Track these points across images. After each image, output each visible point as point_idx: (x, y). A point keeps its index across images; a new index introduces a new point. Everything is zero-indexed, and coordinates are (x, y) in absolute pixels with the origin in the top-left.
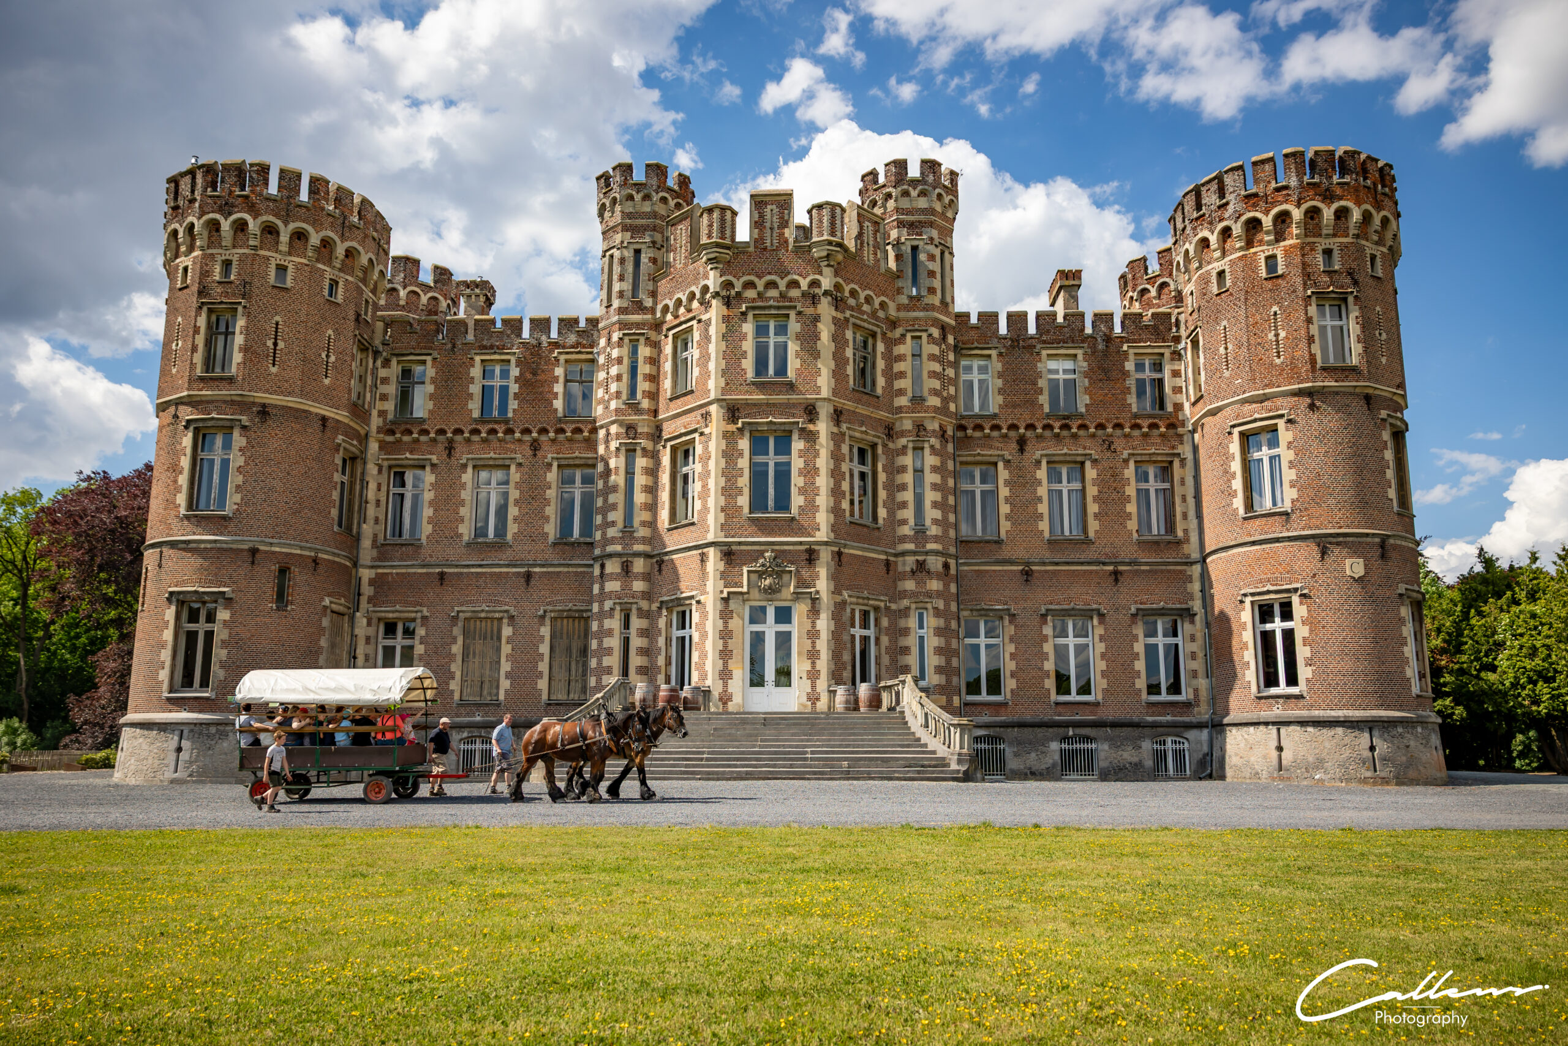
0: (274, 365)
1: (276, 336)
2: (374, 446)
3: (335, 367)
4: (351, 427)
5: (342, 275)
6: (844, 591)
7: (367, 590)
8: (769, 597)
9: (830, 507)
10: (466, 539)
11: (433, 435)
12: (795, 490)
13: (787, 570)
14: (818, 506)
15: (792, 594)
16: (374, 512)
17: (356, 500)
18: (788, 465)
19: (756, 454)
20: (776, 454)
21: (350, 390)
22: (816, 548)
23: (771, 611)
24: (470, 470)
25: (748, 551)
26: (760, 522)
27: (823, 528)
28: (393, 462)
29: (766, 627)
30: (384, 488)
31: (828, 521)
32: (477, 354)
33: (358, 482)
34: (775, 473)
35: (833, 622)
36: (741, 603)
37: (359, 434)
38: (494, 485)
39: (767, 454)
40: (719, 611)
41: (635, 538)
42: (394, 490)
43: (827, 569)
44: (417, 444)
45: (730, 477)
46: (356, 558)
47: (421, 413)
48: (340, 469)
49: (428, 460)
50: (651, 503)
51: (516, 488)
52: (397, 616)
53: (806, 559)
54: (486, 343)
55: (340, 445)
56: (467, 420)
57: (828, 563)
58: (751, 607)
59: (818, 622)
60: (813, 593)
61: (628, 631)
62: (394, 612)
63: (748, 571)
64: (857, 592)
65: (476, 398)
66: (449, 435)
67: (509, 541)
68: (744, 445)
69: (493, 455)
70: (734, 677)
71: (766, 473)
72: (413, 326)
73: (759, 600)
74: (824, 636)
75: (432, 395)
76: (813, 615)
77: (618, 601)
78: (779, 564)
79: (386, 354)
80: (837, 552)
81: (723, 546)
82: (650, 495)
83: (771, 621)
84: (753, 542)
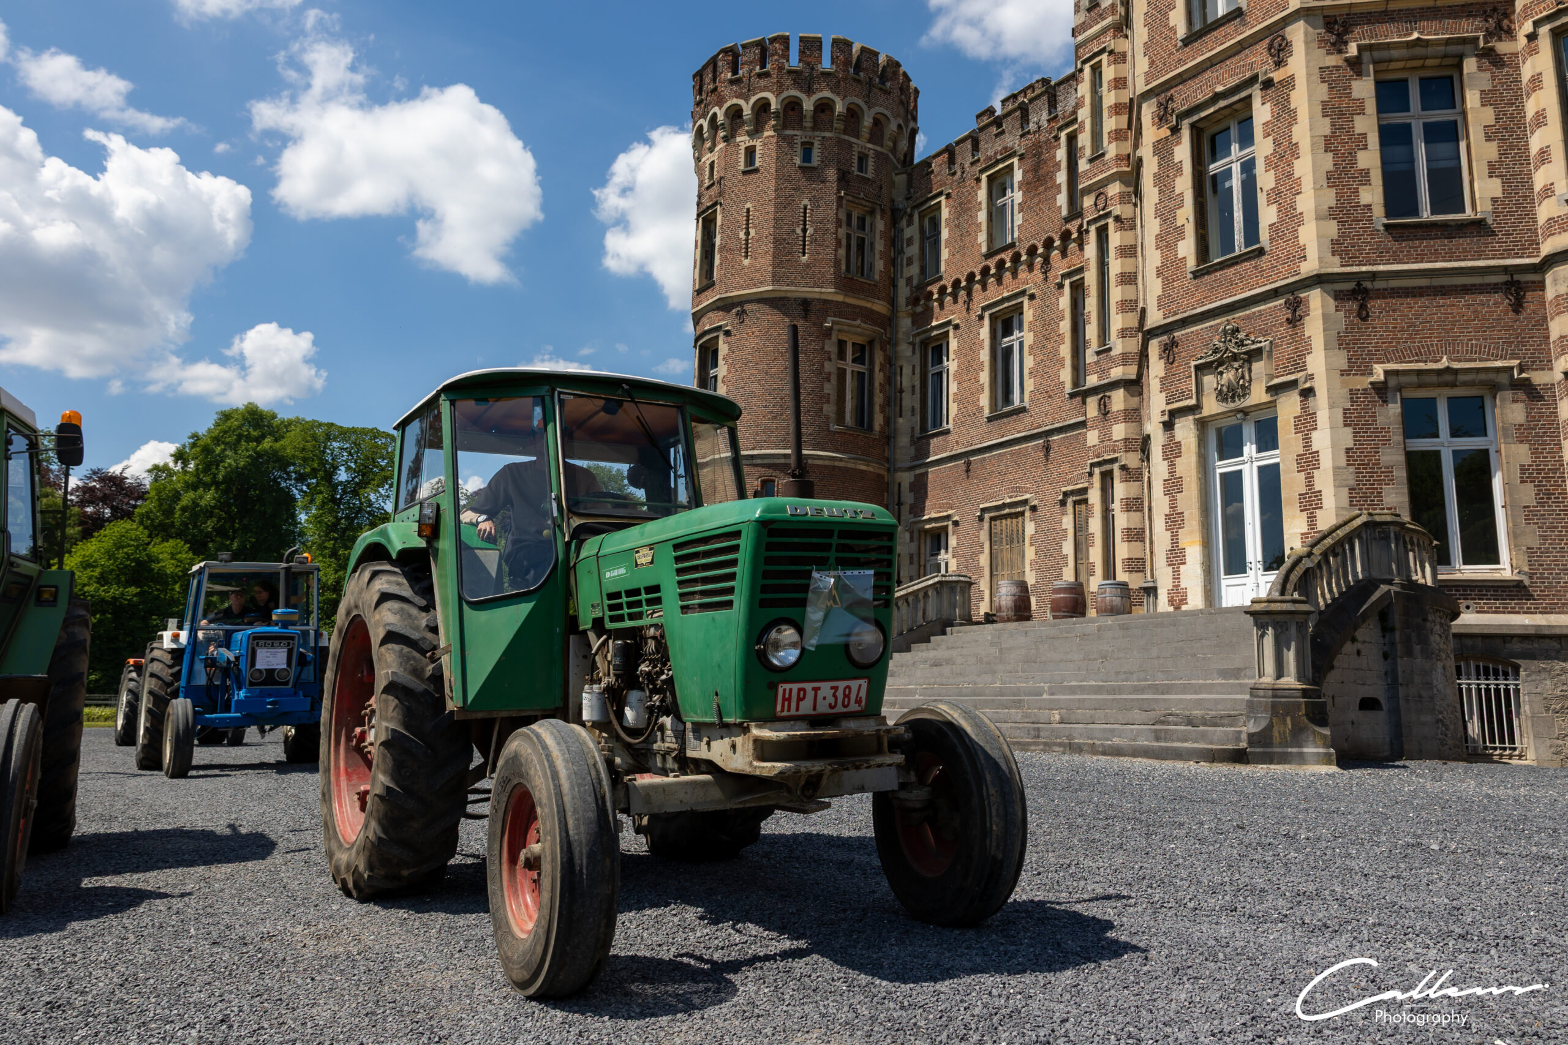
0: (746, 257)
1: (748, 224)
2: (905, 323)
3: (814, 240)
4: (848, 305)
5: (817, 133)
6: (1376, 366)
7: (908, 498)
8: (1232, 406)
9: (1326, 207)
10: (986, 412)
11: (949, 290)
12: (1262, 199)
13: (1254, 350)
14: (1301, 214)
15: (1267, 392)
16: (910, 401)
17: (877, 390)
18: (1253, 159)
19: (1214, 160)
20: (1241, 149)
21: (837, 263)
22: (1302, 295)
23: (1249, 431)
24: (987, 321)
25: (1197, 333)
26: (1213, 276)
27: (1312, 253)
28: (923, 336)
29: (1243, 463)
30: (918, 370)
31: (1319, 237)
32: (982, 171)
33: (877, 369)
34: (1243, 183)
35: (1349, 430)
36: (1192, 426)
37: (872, 311)
38: (1016, 334)
39: (1229, 154)
40: (1161, 448)
41: (1112, 360)
42: (932, 370)
43: (1324, 330)
44: (942, 306)
45: (1165, 215)
46: (888, 460)
47: (943, 268)
48: (834, 356)
49: (949, 323)
50: (1134, 298)
51: (1030, 330)
52: (933, 525)
53: (1288, 319)
54: (990, 153)
55: (831, 329)
56: (978, 258)
57: (1326, 317)
58: (1219, 430)
59: (1315, 435)
60: (1303, 379)
61: (1114, 506)
62: (930, 520)
63: (1197, 367)
64: (1417, 361)
65: (984, 227)
66: (963, 284)
67: (1026, 404)
68: (1183, 152)
69: (1006, 294)
70: (1188, 559)
71: (1231, 187)
72: (930, 165)
73: (1219, 414)
74: (1326, 461)
75: (947, 241)
76: (1306, 423)
77: (1096, 460)
78: (1242, 341)
79: (909, 210)
80: (1353, 291)
81: (1162, 334)
82: (1134, 287)
83: (1250, 449)
84: (1202, 313)
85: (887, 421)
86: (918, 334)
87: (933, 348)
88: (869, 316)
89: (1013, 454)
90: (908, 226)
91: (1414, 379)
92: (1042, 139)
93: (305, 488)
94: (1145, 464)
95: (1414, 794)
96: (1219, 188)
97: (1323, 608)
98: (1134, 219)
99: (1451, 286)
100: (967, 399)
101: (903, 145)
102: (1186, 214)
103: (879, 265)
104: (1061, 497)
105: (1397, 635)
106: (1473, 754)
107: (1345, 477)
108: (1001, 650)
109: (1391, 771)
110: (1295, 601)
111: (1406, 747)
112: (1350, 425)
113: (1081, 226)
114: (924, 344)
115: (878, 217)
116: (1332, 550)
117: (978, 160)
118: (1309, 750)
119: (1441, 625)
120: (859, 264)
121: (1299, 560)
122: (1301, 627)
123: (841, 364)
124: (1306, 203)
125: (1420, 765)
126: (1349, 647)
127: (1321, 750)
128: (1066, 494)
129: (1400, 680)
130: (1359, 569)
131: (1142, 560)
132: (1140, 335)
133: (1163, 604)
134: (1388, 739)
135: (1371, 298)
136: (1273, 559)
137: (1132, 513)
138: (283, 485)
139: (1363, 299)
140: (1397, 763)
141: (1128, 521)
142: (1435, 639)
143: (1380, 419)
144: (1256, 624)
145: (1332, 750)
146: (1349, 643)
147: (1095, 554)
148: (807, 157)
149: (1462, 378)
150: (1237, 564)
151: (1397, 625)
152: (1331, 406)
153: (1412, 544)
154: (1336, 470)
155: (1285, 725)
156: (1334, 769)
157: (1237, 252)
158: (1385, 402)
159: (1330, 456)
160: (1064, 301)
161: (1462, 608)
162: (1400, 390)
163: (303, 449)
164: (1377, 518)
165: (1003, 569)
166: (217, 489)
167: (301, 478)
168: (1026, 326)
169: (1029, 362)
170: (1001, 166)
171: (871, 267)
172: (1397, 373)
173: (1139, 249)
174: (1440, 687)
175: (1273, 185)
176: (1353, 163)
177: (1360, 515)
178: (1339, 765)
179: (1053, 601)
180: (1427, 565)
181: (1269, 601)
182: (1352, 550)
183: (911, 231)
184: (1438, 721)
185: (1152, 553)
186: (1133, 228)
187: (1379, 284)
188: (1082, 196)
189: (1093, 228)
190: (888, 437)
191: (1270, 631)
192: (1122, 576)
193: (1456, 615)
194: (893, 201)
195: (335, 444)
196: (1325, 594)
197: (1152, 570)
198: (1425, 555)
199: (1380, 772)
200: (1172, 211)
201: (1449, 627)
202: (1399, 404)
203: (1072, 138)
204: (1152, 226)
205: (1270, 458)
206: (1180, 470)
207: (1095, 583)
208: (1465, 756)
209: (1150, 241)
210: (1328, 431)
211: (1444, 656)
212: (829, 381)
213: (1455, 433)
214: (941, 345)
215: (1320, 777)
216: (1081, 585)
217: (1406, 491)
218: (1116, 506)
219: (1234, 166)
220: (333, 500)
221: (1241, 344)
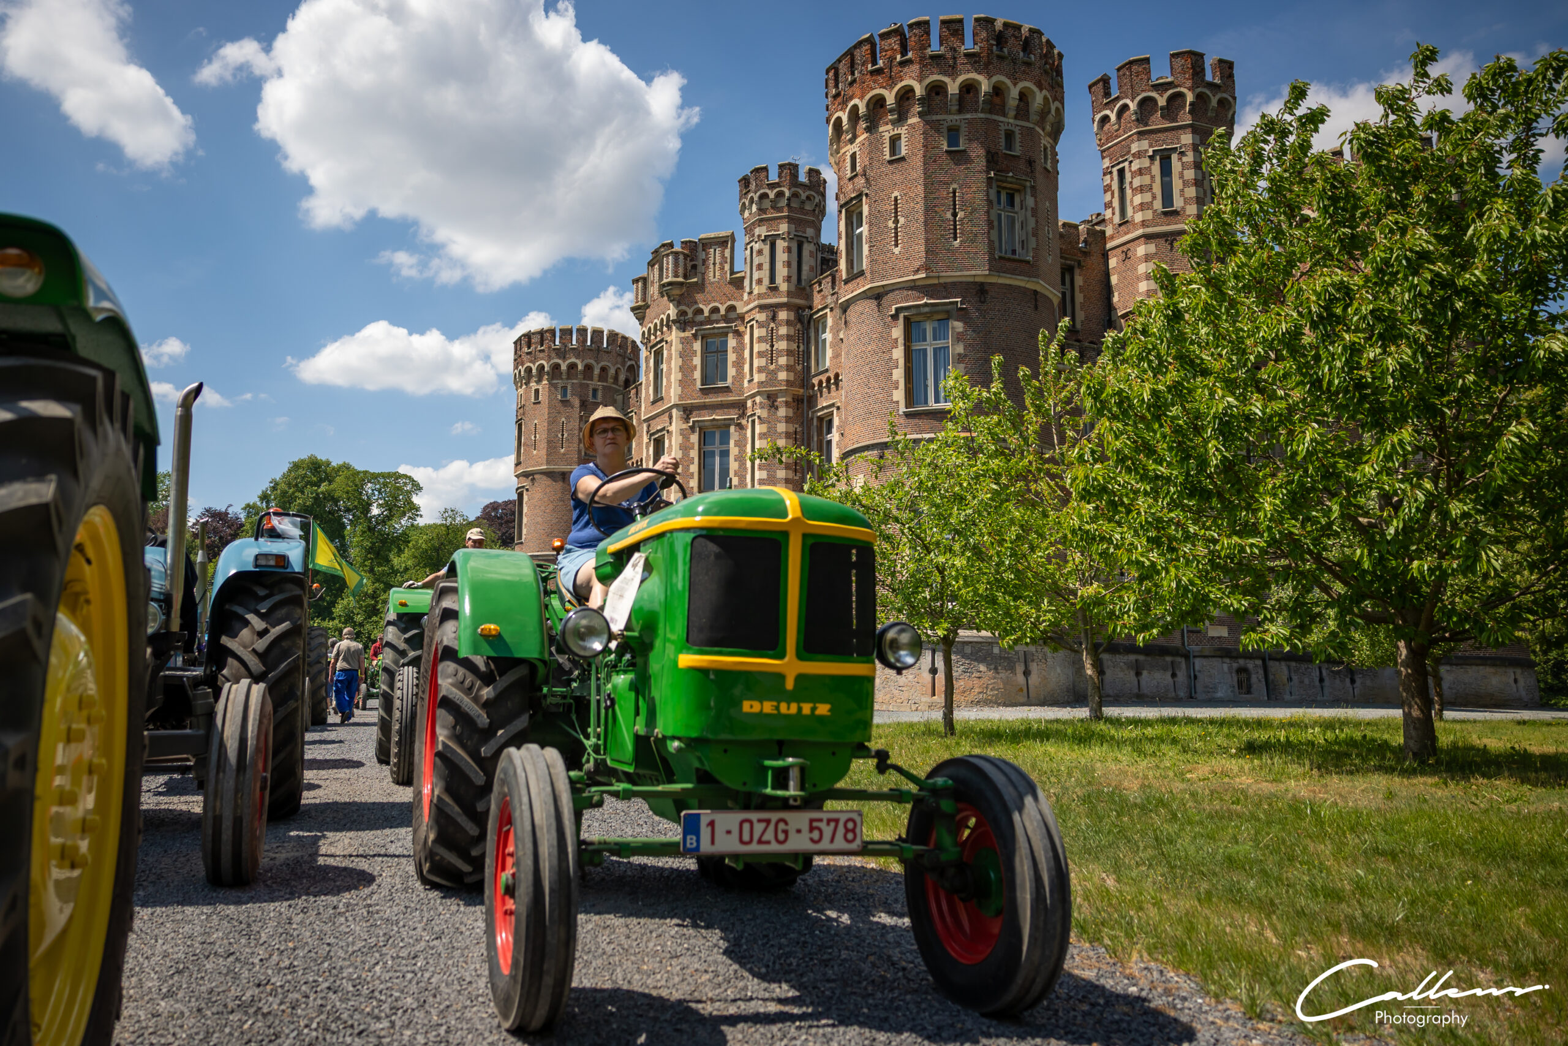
0: (534, 450)
1: (535, 432)
3: (567, 440)
5: (569, 382)
148: (564, 394)
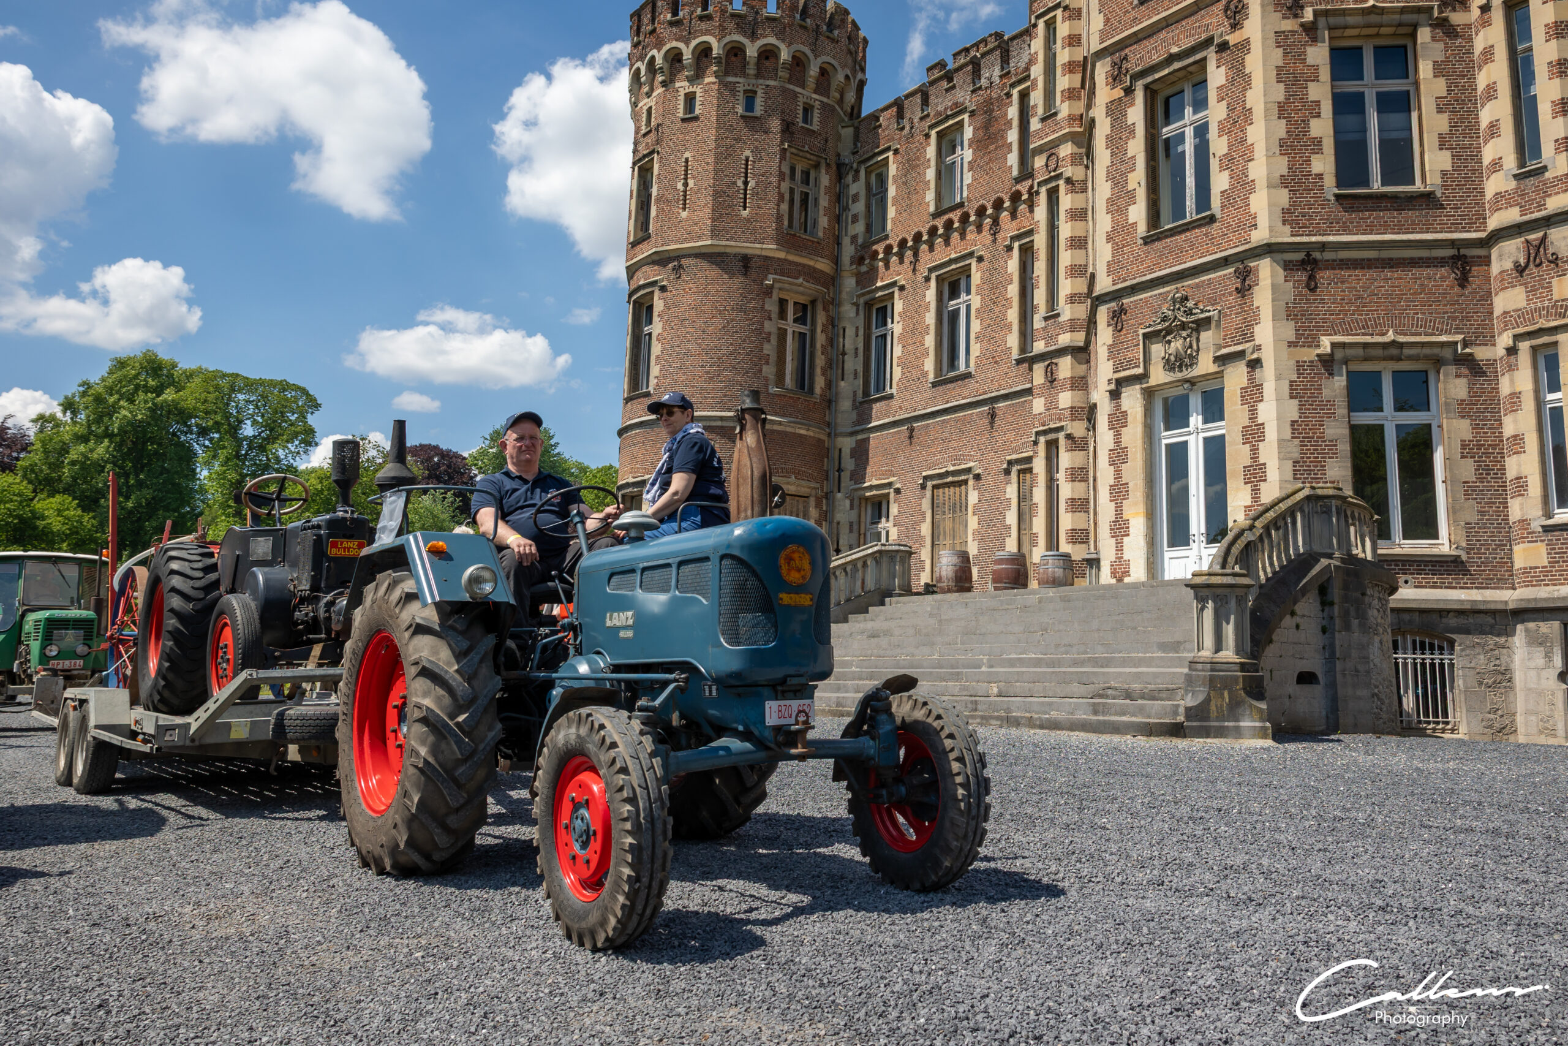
0: (685, 209)
1: (686, 175)
2: (849, 283)
3: (756, 194)
4: (790, 263)
5: (761, 81)
6: (1323, 338)
7: (849, 464)
8: (1179, 375)
9: (1278, 175)
10: (931, 377)
11: (895, 250)
12: (1214, 164)
13: (1202, 319)
14: (1253, 181)
15: (1214, 362)
16: (852, 364)
17: (818, 352)
18: (1207, 123)
19: (1167, 124)
20: (1195, 113)
21: (779, 218)
22: (1252, 265)
23: (1195, 401)
24: (933, 283)
25: (1146, 300)
26: (1163, 242)
27: (1263, 221)
28: (867, 297)
29: (1189, 434)
30: (861, 332)
31: (1271, 205)
32: (931, 127)
33: (819, 329)
34: (1195, 147)
35: (1295, 402)
36: (1139, 396)
37: (815, 269)
38: (964, 297)
39: (1183, 118)
40: (1107, 417)
41: (1061, 326)
42: (876, 332)
43: (1273, 300)
44: (887, 266)
45: (1118, 178)
46: (829, 425)
47: (889, 226)
48: (774, 316)
49: (894, 284)
50: (1084, 263)
51: (977, 294)
52: (875, 492)
53: (1237, 289)
54: (940, 108)
55: (772, 287)
56: (926, 217)
57: (1274, 287)
58: (1165, 400)
59: (1261, 407)
60: (1250, 350)
61: (1058, 476)
62: (871, 488)
63: (1144, 334)
64: (1363, 334)
65: (932, 185)
66: (910, 244)
67: (972, 369)
68: (1136, 114)
69: (953, 256)
70: (1132, 530)
71: (1184, 152)
72: (878, 119)
73: (1166, 384)
74: (1272, 433)
75: (894, 198)
76: (1252, 394)
77: (1041, 428)
78: (1191, 310)
79: (855, 165)
80: (1303, 262)
81: (1111, 300)
82: (1083, 251)
83: (1196, 420)
84: (1152, 281)
85: (829, 384)
86: (863, 295)
87: (878, 310)
88: (812, 274)
89: (957, 420)
90: (854, 181)
91: (1360, 352)
92: (994, 95)
93: (207, 443)
94: (1091, 433)
95: (1346, 768)
96: (1172, 152)
97: (1263, 582)
98: (1085, 182)
99: (1399, 259)
100: (911, 364)
101: (851, 97)
102: (1138, 178)
103: (823, 221)
104: (1005, 466)
105: (1336, 608)
106: (1407, 728)
107: (1289, 449)
108: (940, 621)
109: (1326, 745)
110: (1235, 575)
111: (1341, 721)
112: (1296, 397)
113: (1032, 187)
114: (868, 305)
115: (823, 171)
116: (1274, 524)
117: (928, 115)
118: (1245, 724)
119: (1380, 599)
120: (803, 220)
121: (1241, 533)
122: (1241, 600)
123: (782, 324)
124: (1258, 170)
125: (1354, 739)
126: (1288, 621)
127: (1257, 724)
128: (1010, 463)
129: (1338, 655)
130: (1300, 543)
131: (1085, 532)
132: (1089, 301)
133: (1106, 576)
134: (1324, 713)
135: (1320, 269)
136: (1216, 531)
137: (1077, 483)
138: (183, 438)
139: (1312, 270)
140: (1332, 737)
141: (1073, 491)
142: (1373, 613)
143: (1326, 393)
144: (1196, 597)
145: (1268, 724)
146: (1288, 617)
147: (1039, 525)
148: (750, 106)
149: (1407, 351)
150: (1180, 536)
151: (1336, 600)
152: (1278, 378)
153: (1353, 518)
154: (1281, 442)
155: (1223, 699)
156: (1269, 743)
157: (1188, 219)
158: (1331, 374)
159: (1275, 428)
160: (1013, 265)
161: (1401, 582)
162: (1346, 363)
163: (205, 401)
164: (1320, 492)
165: (945, 539)
166: (111, 442)
167: (203, 432)
168: (973, 289)
169: (976, 326)
170: (951, 122)
171: (815, 223)
172: (1343, 345)
173: (1090, 213)
174: (1377, 661)
175: (1225, 151)
176: (1306, 131)
177: (1303, 488)
178: (1274, 739)
179: (994, 572)
180: (1367, 539)
181: (1210, 574)
182: (1294, 523)
183: (857, 187)
184: (1374, 695)
185: (1095, 524)
186: (1084, 190)
187: (1329, 255)
188: (1033, 157)
189: (1043, 190)
190: (830, 401)
191: (1210, 605)
192: (1065, 547)
193: (1394, 590)
194: (839, 155)
195: (241, 397)
196: (1266, 567)
197: (1095, 541)
198: (1366, 530)
199: (1315, 746)
200: (1124, 175)
201: (1387, 601)
202: (1345, 377)
203: (1024, 96)
204: (1103, 190)
205: (1216, 429)
206: (1125, 440)
207: (1037, 554)
208: (1399, 730)
209: (1101, 205)
210: (1274, 402)
211: (1381, 630)
212: (769, 341)
213: (1400, 407)
214: (886, 307)
215: (1255, 751)
216: (1024, 556)
217: (1349, 465)
218: (1061, 476)
219: (1187, 130)
220: (237, 456)
221: (1189, 313)
